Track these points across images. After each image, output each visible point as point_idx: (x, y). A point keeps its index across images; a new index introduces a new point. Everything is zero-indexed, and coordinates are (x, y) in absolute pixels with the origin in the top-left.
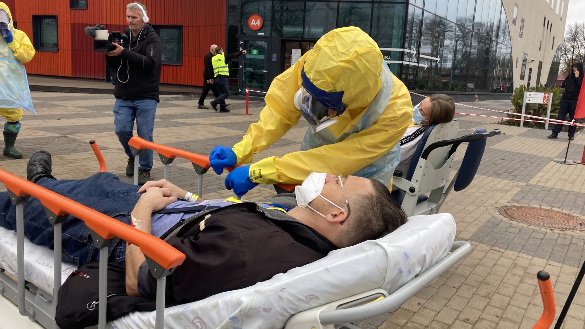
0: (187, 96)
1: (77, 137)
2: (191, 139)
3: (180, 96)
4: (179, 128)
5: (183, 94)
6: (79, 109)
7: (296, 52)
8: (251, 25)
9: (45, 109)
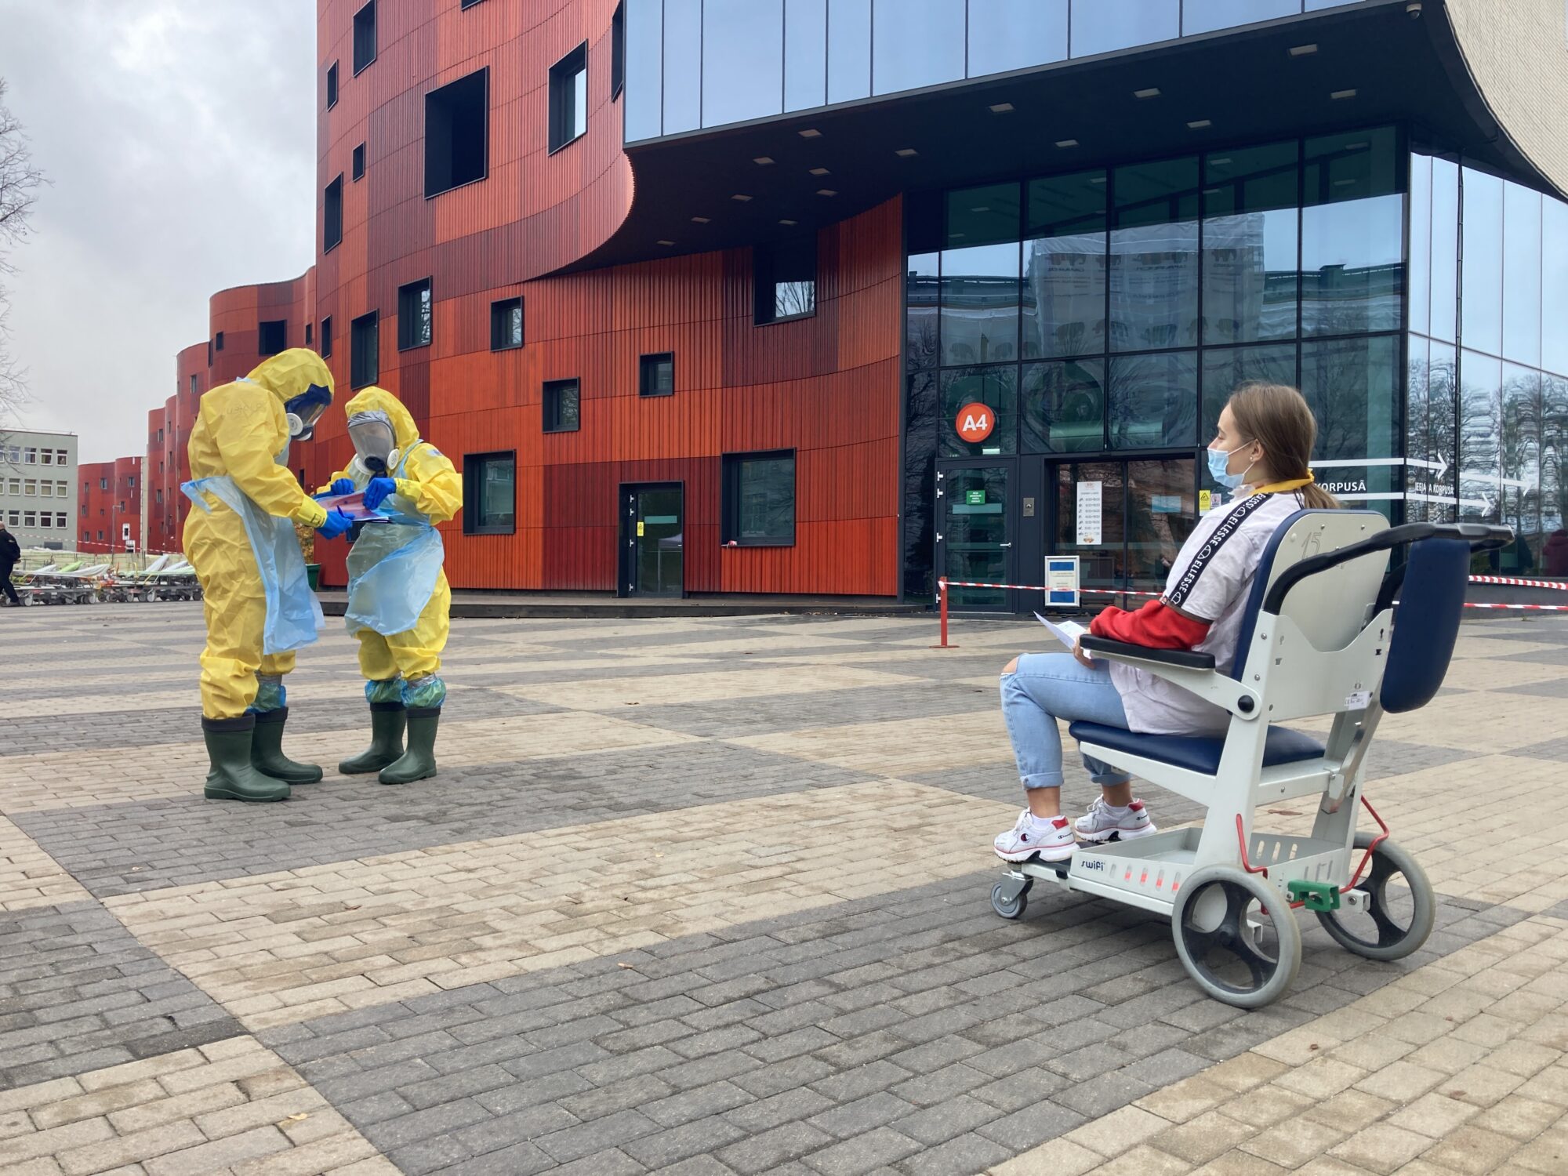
0: (801, 617)
1: (508, 690)
2: (777, 691)
3: (786, 616)
4: (755, 671)
5: (791, 610)
6: (537, 647)
7: (1089, 490)
8: (965, 429)
9: (463, 649)
